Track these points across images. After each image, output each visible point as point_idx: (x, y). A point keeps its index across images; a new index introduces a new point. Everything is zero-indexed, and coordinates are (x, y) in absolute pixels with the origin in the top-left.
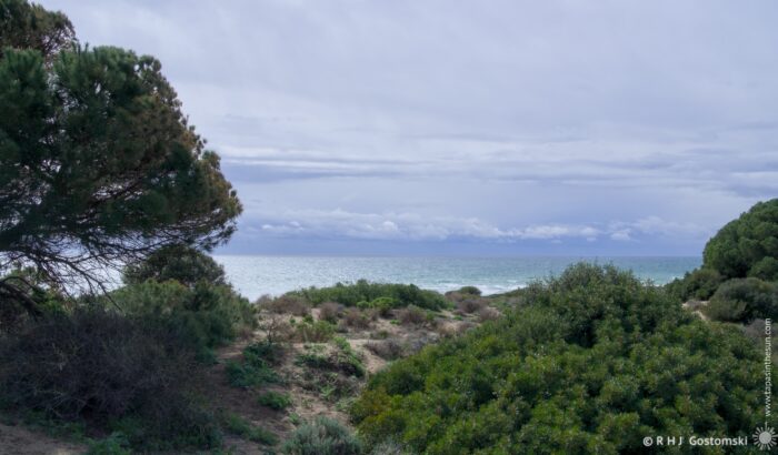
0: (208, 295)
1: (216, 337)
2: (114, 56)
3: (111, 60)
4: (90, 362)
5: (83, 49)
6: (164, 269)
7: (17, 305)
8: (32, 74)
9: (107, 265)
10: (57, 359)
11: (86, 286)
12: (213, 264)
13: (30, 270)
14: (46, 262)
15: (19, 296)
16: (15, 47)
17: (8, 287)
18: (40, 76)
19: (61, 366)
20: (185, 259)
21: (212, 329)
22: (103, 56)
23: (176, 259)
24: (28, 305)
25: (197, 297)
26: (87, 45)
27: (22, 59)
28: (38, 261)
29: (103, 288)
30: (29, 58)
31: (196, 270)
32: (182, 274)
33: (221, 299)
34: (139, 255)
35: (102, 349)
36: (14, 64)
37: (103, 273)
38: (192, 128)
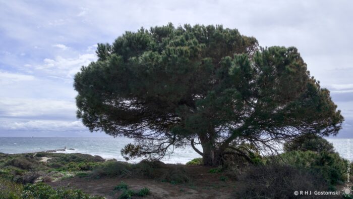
0: (328, 158)
1: (334, 179)
2: (277, 50)
3: (277, 52)
4: (279, 186)
5: (265, 49)
6: (303, 145)
7: (244, 158)
8: (244, 63)
9: (279, 143)
10: (265, 183)
11: (270, 152)
12: (327, 143)
13: (248, 144)
14: (254, 141)
15: (244, 155)
16: (238, 54)
17: (240, 151)
18: (248, 63)
19: (267, 186)
20: (313, 140)
21: (332, 175)
22: (273, 51)
23: (308, 140)
24: (247, 159)
25: (322, 159)
26: (266, 47)
27: (240, 58)
28: (251, 140)
29: (278, 153)
30: (243, 57)
31: (319, 146)
32: (311, 147)
33: (335, 160)
34: (293, 138)
35: (283, 181)
36: (238, 60)
37: (277, 146)
38: (313, 77)
